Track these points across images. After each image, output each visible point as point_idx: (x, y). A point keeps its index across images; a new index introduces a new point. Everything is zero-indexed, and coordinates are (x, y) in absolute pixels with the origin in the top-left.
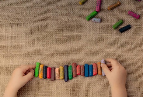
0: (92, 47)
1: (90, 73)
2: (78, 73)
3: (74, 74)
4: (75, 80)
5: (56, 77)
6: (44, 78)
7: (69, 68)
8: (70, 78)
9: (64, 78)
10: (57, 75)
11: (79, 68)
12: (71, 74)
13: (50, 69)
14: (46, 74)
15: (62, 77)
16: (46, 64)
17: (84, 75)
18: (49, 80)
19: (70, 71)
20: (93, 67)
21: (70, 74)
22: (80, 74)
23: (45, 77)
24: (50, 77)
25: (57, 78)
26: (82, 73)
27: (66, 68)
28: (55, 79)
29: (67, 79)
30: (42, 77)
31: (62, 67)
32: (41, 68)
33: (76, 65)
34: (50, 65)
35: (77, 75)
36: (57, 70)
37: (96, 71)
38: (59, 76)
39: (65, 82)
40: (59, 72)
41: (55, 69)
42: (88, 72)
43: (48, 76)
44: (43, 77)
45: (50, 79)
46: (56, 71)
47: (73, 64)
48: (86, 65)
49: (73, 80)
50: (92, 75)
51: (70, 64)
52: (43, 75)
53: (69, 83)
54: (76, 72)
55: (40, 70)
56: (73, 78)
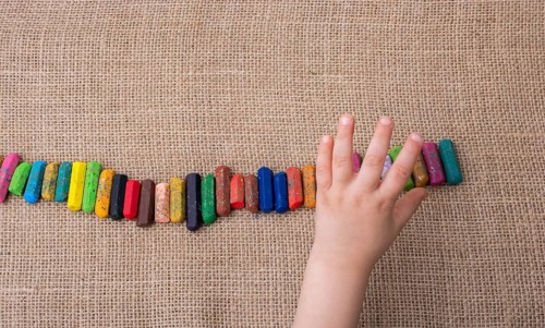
0: (285, 117)
1: (279, 197)
2: (234, 199)
3: (221, 203)
4: (224, 224)
5: (157, 213)
6: (114, 219)
7: (204, 182)
8: (206, 215)
9: (186, 217)
10: (159, 205)
11: (239, 182)
12: (212, 203)
13: (138, 186)
14: (121, 203)
15: (177, 214)
17: (259, 208)
18: (130, 226)
19: (206, 191)
20: (289, 182)
21: (206, 205)
22: (242, 205)
23: (115, 212)
24: (134, 216)
25: (160, 216)
26: (249, 199)
27: (193, 186)
28: (151, 220)
29: (196, 221)
30: (106, 213)
31: (181, 181)
32: (103, 180)
33: (228, 173)
34: (137, 174)
35: (231, 209)
36: (161, 188)
37: (299, 193)
38: (169, 212)
39: (187, 233)
40: (169, 199)
41: (153, 185)
42: (270, 192)
43: (126, 211)
44: (109, 213)
45: (134, 223)
46: (157, 193)
47: (218, 170)
48: (263, 171)
49: (216, 227)
50: (285, 209)
51: (207, 171)
52: (111, 205)
53: (202, 234)
54: (228, 195)
55: (102, 187)
56: (217, 216)
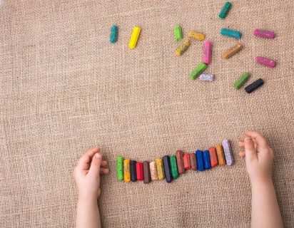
0: (205, 122)
1: (206, 163)
2: (186, 166)
3: (180, 168)
4: (183, 177)
5: (152, 176)
6: (133, 181)
7: (171, 159)
8: (174, 175)
9: (165, 177)
10: (152, 173)
11: (187, 157)
12: (176, 169)
13: (142, 165)
14: (135, 174)
15: (161, 176)
16: (133, 158)
17: (197, 169)
18: (141, 183)
19: (173, 164)
20: (210, 154)
21: (174, 170)
22: (190, 168)
23: (133, 179)
24: (142, 178)
25: (153, 178)
26: (192, 165)
27: (167, 161)
28: (150, 180)
29: (170, 178)
30: (129, 180)
31: (161, 160)
32: (125, 165)
33: (182, 154)
34: (141, 159)
35: (185, 170)
36: (152, 164)
37: (216, 160)
38: (157, 175)
39: (167, 184)
40: (155, 168)
41: (148, 163)
42: (202, 162)
43: (138, 177)
44: (131, 180)
45: (143, 182)
46: (151, 167)
47: (177, 153)
48: (198, 151)
49: (180, 179)
50: (210, 167)
51: (172, 153)
52: (131, 176)
53: (174, 184)
54: (183, 164)
55: (125, 168)
56: (179, 175)
